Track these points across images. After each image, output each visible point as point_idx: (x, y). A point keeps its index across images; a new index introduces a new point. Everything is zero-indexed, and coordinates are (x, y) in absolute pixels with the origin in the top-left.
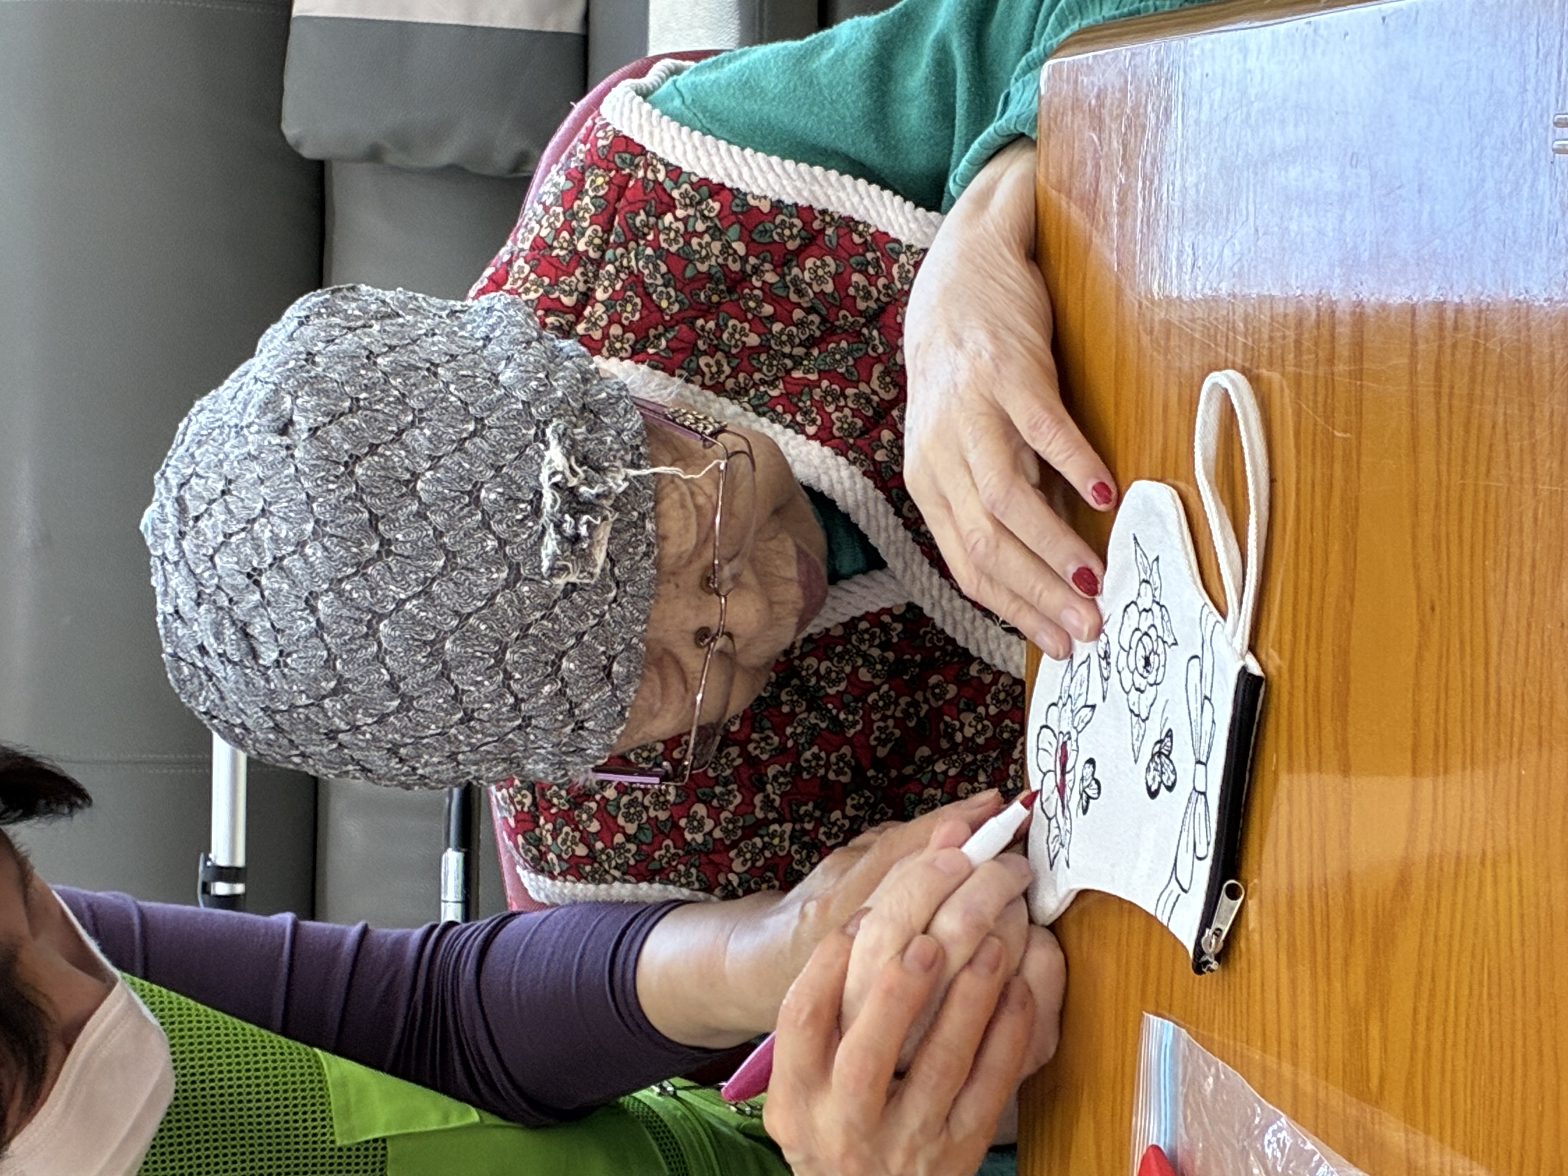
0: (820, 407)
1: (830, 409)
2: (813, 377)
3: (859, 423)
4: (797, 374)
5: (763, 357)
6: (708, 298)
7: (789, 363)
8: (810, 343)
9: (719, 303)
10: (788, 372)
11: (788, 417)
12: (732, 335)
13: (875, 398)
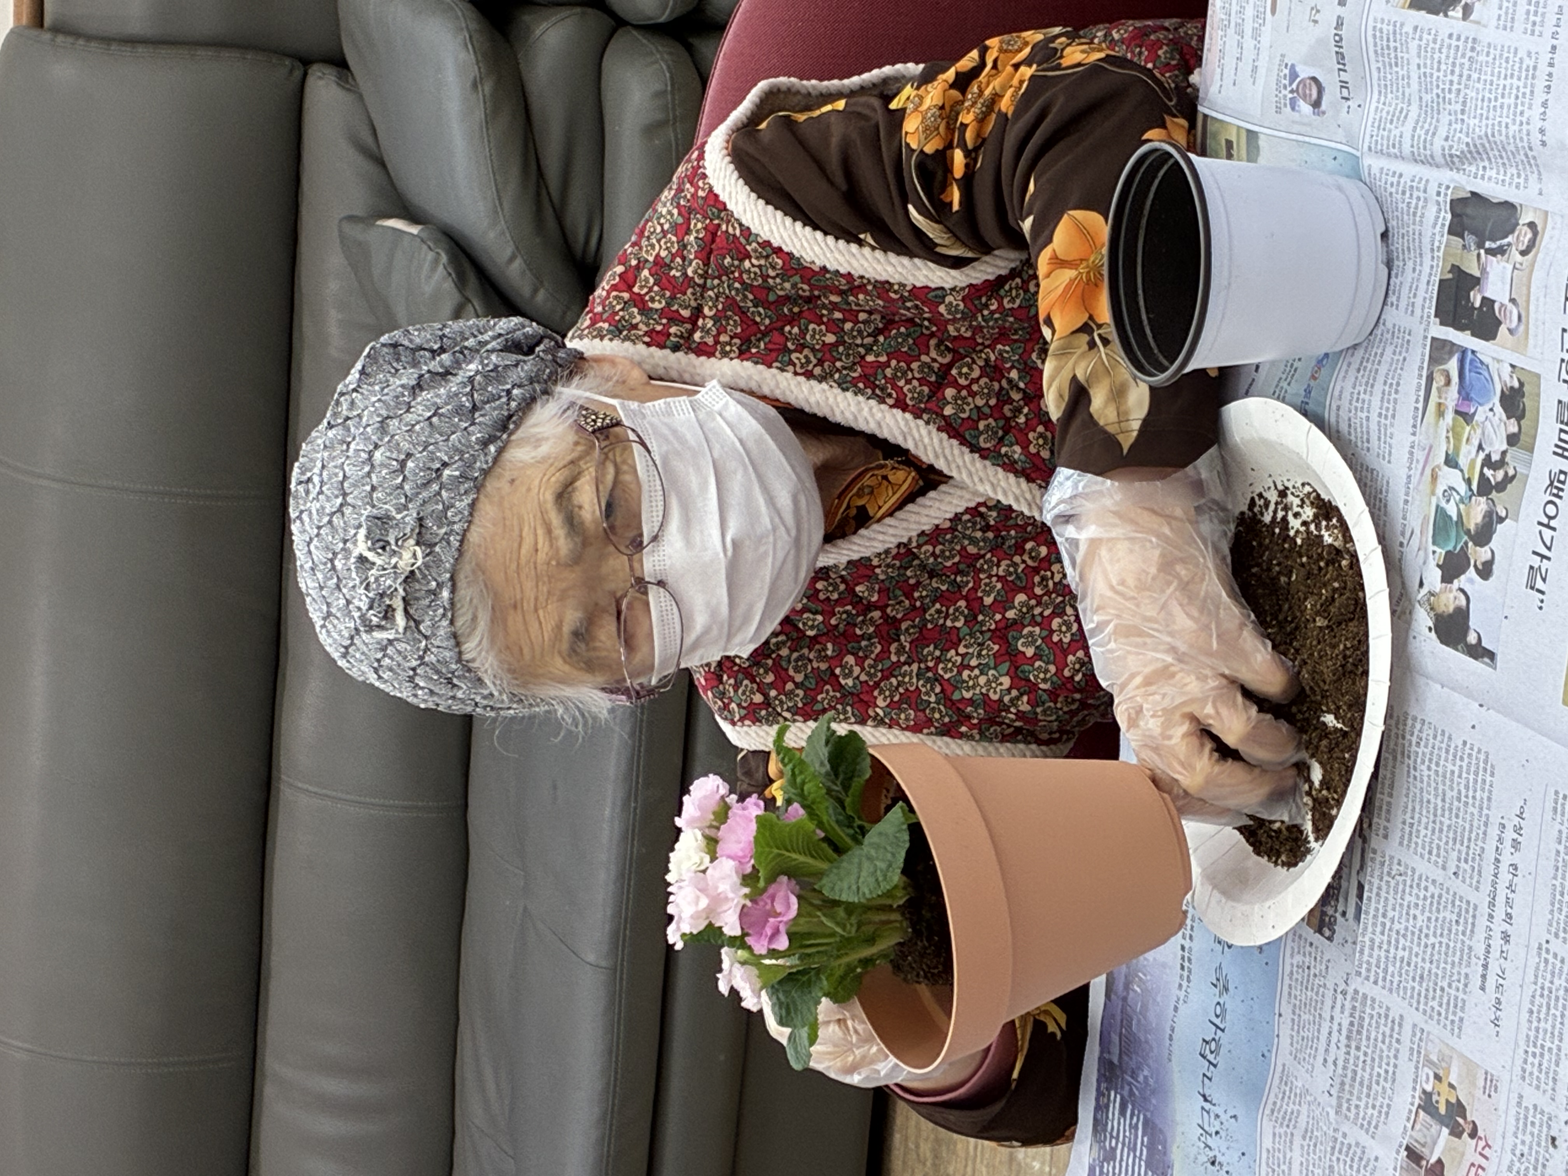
0: (893, 380)
1: (901, 383)
2: (883, 359)
3: (926, 389)
4: (870, 358)
5: (841, 349)
6: (790, 310)
7: (862, 351)
8: (877, 332)
9: (801, 312)
10: (863, 358)
11: (869, 391)
12: (813, 337)
13: (936, 365)
